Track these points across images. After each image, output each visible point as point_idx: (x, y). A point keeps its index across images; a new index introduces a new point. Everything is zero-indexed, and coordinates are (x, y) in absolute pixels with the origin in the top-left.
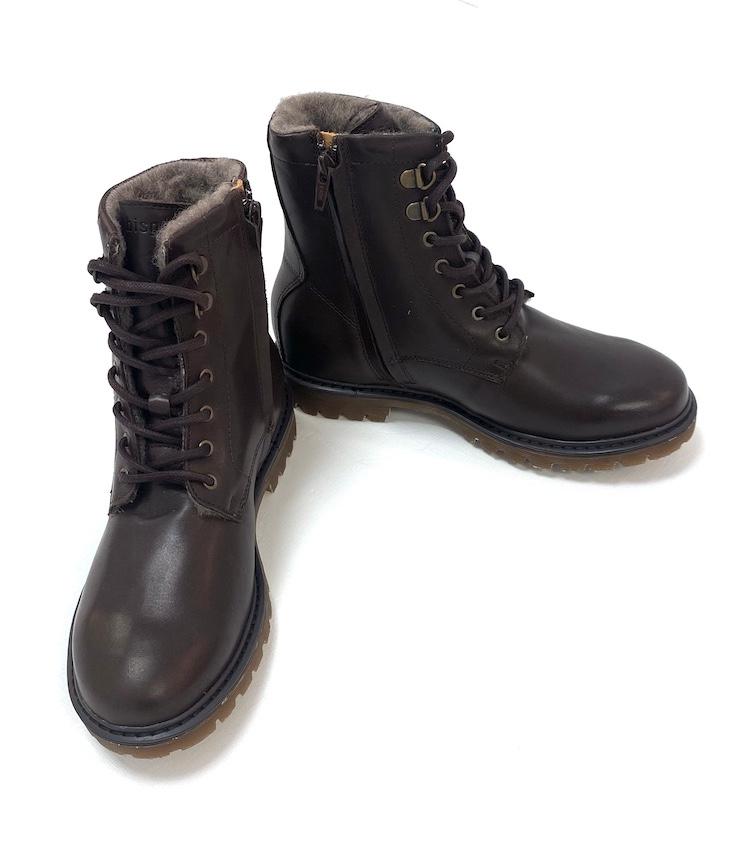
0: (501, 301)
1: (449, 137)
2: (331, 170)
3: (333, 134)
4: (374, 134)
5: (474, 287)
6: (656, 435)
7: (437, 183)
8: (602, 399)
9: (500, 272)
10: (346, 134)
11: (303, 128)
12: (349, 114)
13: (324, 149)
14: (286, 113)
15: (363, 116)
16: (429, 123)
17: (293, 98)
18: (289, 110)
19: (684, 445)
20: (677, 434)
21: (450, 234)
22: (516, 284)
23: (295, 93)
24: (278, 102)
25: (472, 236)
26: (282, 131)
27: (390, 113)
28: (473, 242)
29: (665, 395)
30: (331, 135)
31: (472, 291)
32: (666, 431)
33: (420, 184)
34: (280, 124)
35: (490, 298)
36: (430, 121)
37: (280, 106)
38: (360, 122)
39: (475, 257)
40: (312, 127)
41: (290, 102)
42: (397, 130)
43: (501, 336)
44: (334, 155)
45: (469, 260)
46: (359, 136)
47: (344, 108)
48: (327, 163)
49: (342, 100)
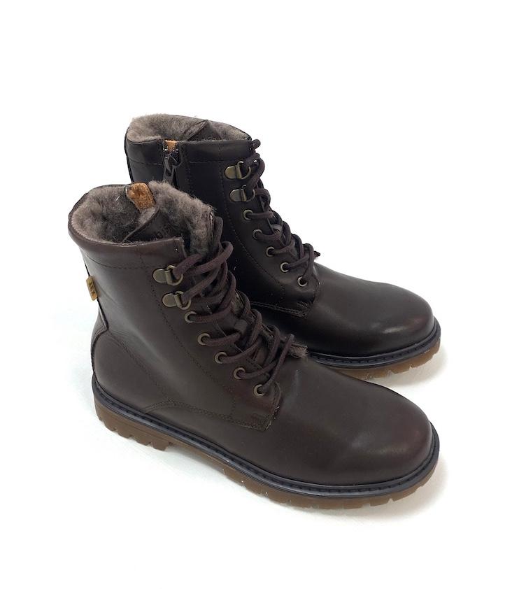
0: (300, 258)
1: (257, 143)
2: (174, 167)
3: (174, 142)
4: (205, 141)
5: (281, 248)
6: (415, 349)
7: (251, 176)
9: (296, 239)
10: (184, 141)
11: (153, 138)
12: (183, 129)
13: (168, 152)
14: (138, 128)
15: (195, 129)
16: (243, 134)
17: (142, 118)
18: (140, 126)
19: (434, 356)
21: (262, 211)
22: (308, 248)
24: (131, 121)
26: (137, 140)
28: (277, 219)
31: (279, 252)
32: (422, 346)
33: (240, 175)
34: (134, 135)
35: (292, 256)
36: (244, 132)
37: (132, 123)
39: (279, 228)
40: (158, 137)
43: (302, 283)
44: (177, 156)
45: (276, 230)
46: (194, 142)
47: (180, 125)
48: (171, 162)
49: (178, 120)
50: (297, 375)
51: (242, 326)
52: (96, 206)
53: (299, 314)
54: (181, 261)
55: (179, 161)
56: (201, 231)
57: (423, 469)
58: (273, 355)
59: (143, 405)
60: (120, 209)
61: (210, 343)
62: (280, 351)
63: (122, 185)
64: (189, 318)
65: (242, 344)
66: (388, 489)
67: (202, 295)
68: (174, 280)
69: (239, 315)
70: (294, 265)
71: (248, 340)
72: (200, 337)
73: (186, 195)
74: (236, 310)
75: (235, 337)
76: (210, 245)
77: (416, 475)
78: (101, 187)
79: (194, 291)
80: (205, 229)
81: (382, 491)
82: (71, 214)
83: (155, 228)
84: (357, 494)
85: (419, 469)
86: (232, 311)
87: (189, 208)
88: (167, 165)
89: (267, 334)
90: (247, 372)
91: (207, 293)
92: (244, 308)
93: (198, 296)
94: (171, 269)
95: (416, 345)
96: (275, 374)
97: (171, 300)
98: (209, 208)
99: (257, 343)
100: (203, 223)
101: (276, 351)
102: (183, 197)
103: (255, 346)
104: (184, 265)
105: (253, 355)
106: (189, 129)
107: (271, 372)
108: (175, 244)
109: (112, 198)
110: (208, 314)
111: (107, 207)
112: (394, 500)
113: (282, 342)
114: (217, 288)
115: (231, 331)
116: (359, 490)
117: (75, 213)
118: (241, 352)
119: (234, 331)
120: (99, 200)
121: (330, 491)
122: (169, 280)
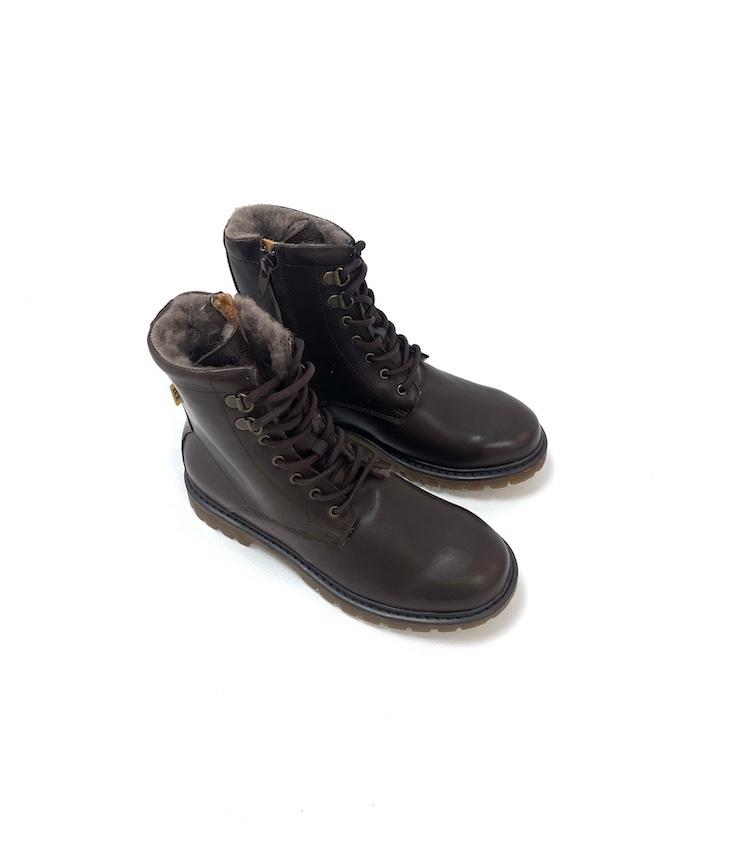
0: (402, 364)
1: (362, 245)
2: (270, 269)
3: (272, 242)
4: (303, 245)
5: (381, 355)
6: (515, 467)
7: (351, 282)
8: (477, 438)
9: (402, 339)
10: (282, 243)
11: (250, 235)
12: (287, 223)
13: (265, 253)
14: (238, 221)
15: (298, 226)
16: (346, 236)
17: (245, 208)
18: (241, 219)
19: (537, 473)
20: (532, 467)
21: (362, 319)
22: (416, 348)
23: (246, 204)
24: (233, 211)
25: (381, 314)
26: (234, 237)
27: (318, 225)
28: (382, 320)
29: (523, 437)
30: (271, 243)
31: (379, 359)
32: (523, 464)
33: (339, 283)
34: (232, 231)
35: (393, 363)
36: (347, 234)
37: (234, 215)
38: (295, 232)
39: (382, 332)
40: (256, 235)
41: (241, 212)
42: (323, 241)
43: (402, 390)
44: (273, 258)
45: (377, 335)
46: (292, 245)
47: (284, 219)
48: (267, 264)
49: (282, 211)
50: (377, 496)
51: (320, 448)
52: (180, 314)
53: (397, 422)
54: (253, 389)
55: (275, 263)
56: (279, 355)
57: (495, 603)
58: (352, 477)
59: (229, 506)
60: (206, 318)
61: (283, 466)
62: (361, 470)
63: (208, 294)
64: (262, 441)
65: (319, 466)
66: (456, 620)
67: (276, 420)
68: (245, 408)
69: (320, 436)
70: (394, 372)
71: (326, 462)
72: (274, 459)
73: (267, 315)
74: (317, 430)
75: (311, 460)
76: (289, 368)
77: (487, 609)
78: (188, 293)
79: (266, 419)
80: (283, 354)
81: (449, 621)
82: (152, 324)
83: (231, 353)
84: (424, 620)
85: (491, 603)
86: (312, 430)
87: (268, 331)
88: (263, 267)
89: (349, 454)
90: (323, 494)
91: (283, 418)
92: (326, 428)
93: (272, 423)
94: (242, 398)
95: (516, 463)
96: (351, 497)
97: (244, 425)
98: (288, 333)
99: (336, 464)
100: (281, 348)
101: (356, 471)
102: (263, 318)
103: (333, 468)
104: (255, 394)
105: (330, 476)
106: (292, 223)
107: (348, 495)
108: (246, 373)
109: (197, 306)
110: (282, 439)
111: (193, 316)
112: (463, 629)
113: (363, 462)
114: (295, 412)
115: (309, 453)
116: (427, 617)
117: (157, 323)
118: (316, 475)
119: (310, 453)
120: (183, 308)
121: (398, 614)
122: (239, 407)
